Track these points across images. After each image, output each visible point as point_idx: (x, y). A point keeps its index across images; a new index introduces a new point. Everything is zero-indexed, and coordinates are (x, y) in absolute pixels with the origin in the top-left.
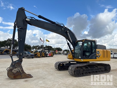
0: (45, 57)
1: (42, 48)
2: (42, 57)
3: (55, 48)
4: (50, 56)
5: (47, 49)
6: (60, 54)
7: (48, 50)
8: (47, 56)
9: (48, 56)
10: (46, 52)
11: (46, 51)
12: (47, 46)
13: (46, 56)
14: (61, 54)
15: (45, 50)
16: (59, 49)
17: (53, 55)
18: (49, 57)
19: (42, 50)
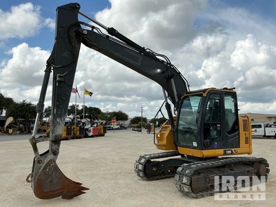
0: (80, 138)
1: (73, 113)
2: (73, 138)
3: (110, 114)
4: (96, 136)
5: (86, 117)
6: (122, 128)
7: (90, 117)
8: (86, 136)
9: (91, 134)
10: (83, 123)
11: (83, 120)
12: (86, 107)
13: (83, 134)
14: (126, 128)
15: (81, 118)
16: (120, 116)
17: (105, 132)
18: (92, 136)
19: (74, 118)
